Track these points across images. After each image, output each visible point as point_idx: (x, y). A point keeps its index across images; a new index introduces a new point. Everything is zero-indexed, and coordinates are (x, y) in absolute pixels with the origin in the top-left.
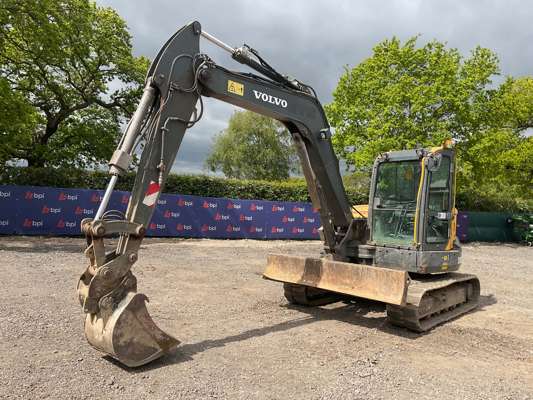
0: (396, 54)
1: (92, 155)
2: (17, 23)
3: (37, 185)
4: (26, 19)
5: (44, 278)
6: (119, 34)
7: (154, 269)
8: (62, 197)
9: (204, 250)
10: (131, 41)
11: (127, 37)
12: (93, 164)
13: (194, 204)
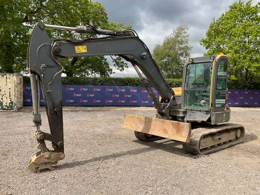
0: (240, 10)
1: (93, 70)
2: (59, 13)
3: (71, 84)
4: (63, 11)
5: (76, 123)
6: (102, 14)
7: (120, 120)
8: (81, 90)
9: (142, 112)
10: (108, 16)
11: (106, 15)
12: (93, 74)
13: (137, 91)
